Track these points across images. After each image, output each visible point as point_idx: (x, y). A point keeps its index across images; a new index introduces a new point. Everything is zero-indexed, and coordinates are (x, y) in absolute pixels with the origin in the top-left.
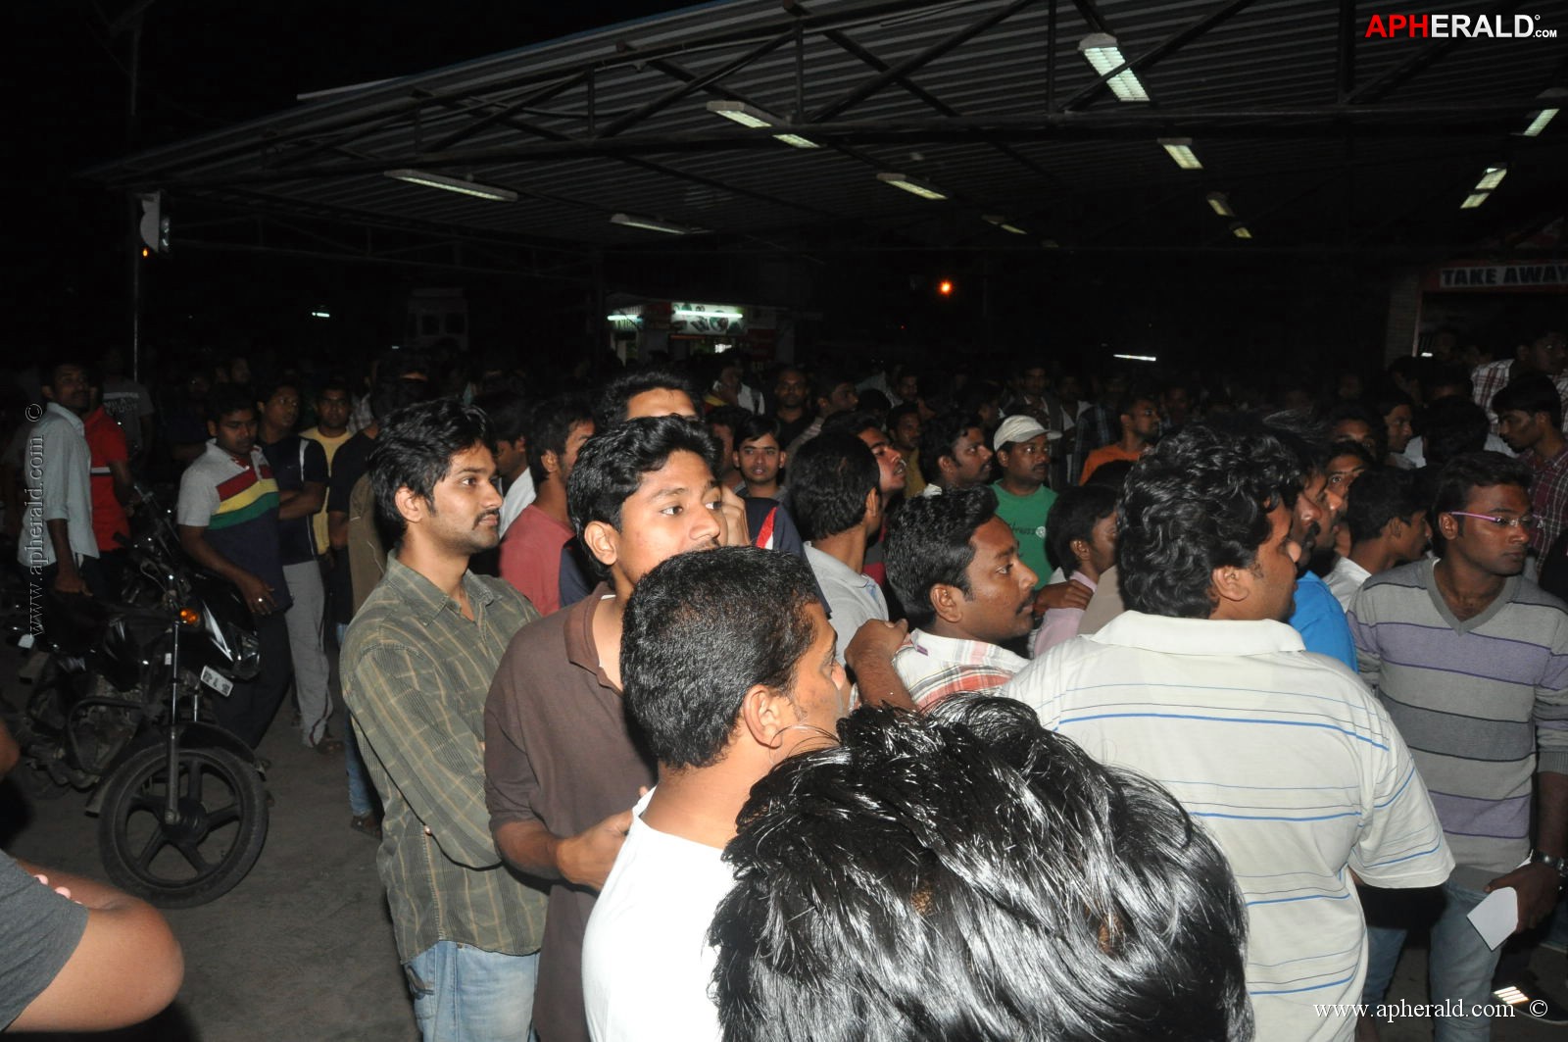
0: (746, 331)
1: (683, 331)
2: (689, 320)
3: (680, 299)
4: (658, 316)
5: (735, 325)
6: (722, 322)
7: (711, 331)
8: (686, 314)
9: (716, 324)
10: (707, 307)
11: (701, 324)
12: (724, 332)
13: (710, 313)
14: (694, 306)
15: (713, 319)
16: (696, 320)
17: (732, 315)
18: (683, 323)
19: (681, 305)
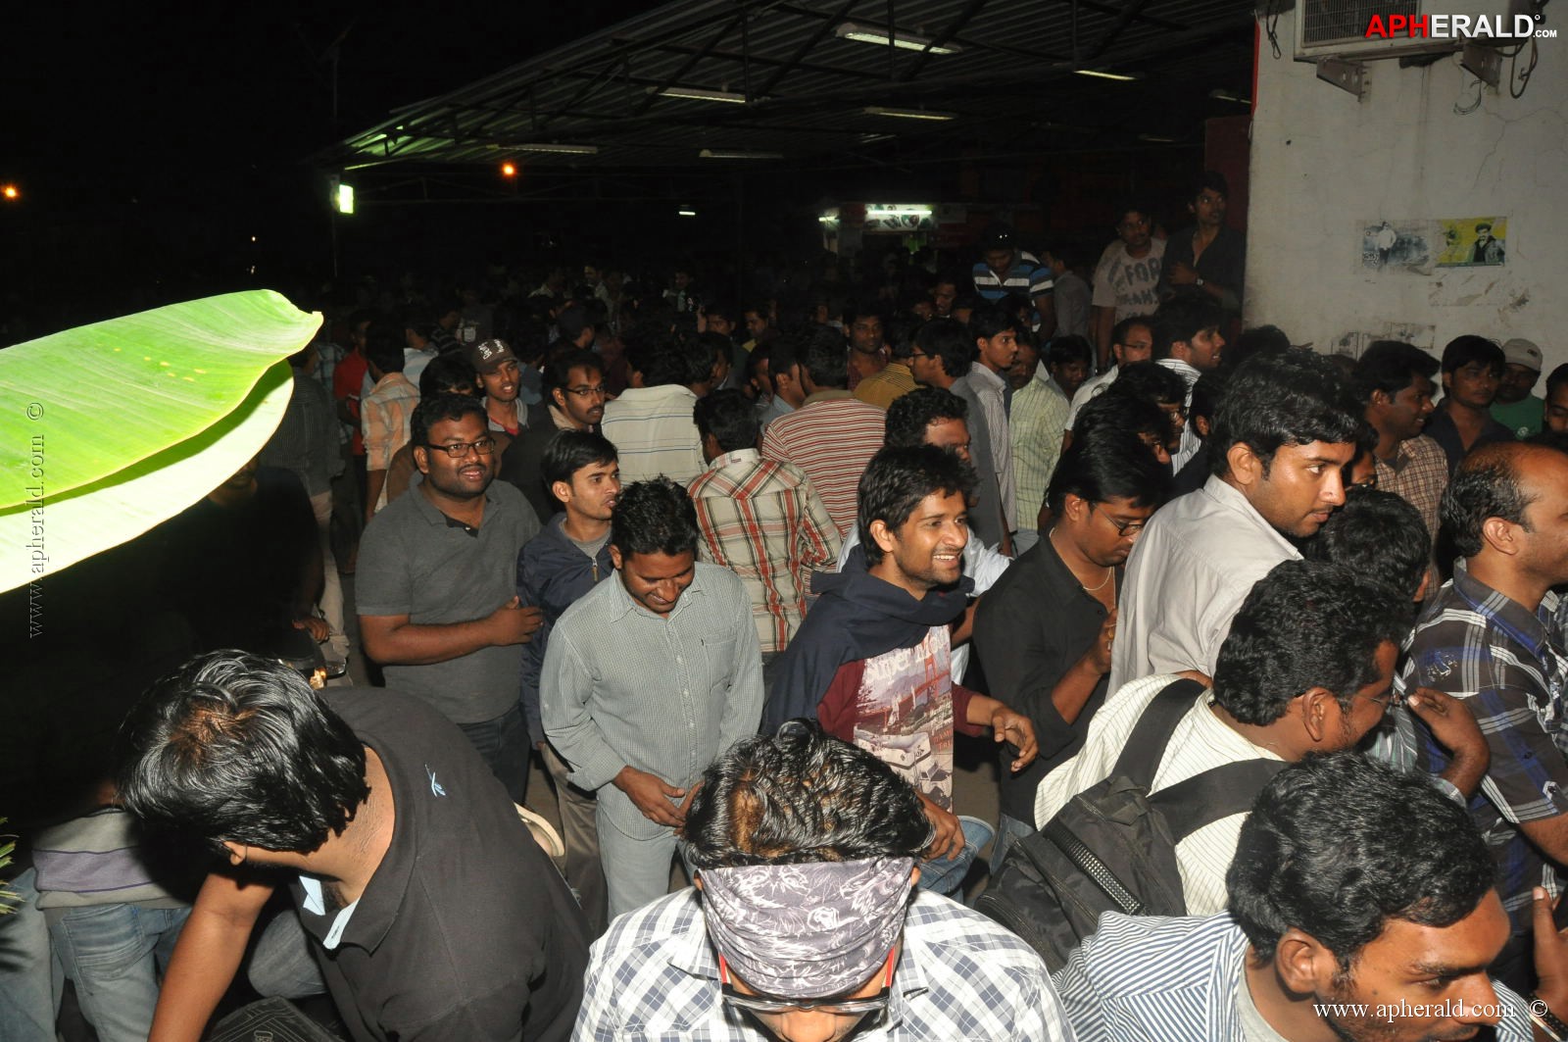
0: (937, 226)
1: (878, 229)
2: (882, 219)
3: (871, 201)
4: (853, 216)
5: (926, 221)
6: (913, 220)
7: (903, 228)
8: (878, 213)
9: (907, 221)
10: (898, 206)
11: (893, 222)
12: (915, 228)
13: (902, 211)
14: (886, 206)
15: (905, 217)
16: (889, 218)
17: (923, 212)
18: (876, 222)
19: (873, 206)
